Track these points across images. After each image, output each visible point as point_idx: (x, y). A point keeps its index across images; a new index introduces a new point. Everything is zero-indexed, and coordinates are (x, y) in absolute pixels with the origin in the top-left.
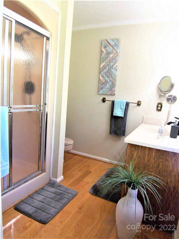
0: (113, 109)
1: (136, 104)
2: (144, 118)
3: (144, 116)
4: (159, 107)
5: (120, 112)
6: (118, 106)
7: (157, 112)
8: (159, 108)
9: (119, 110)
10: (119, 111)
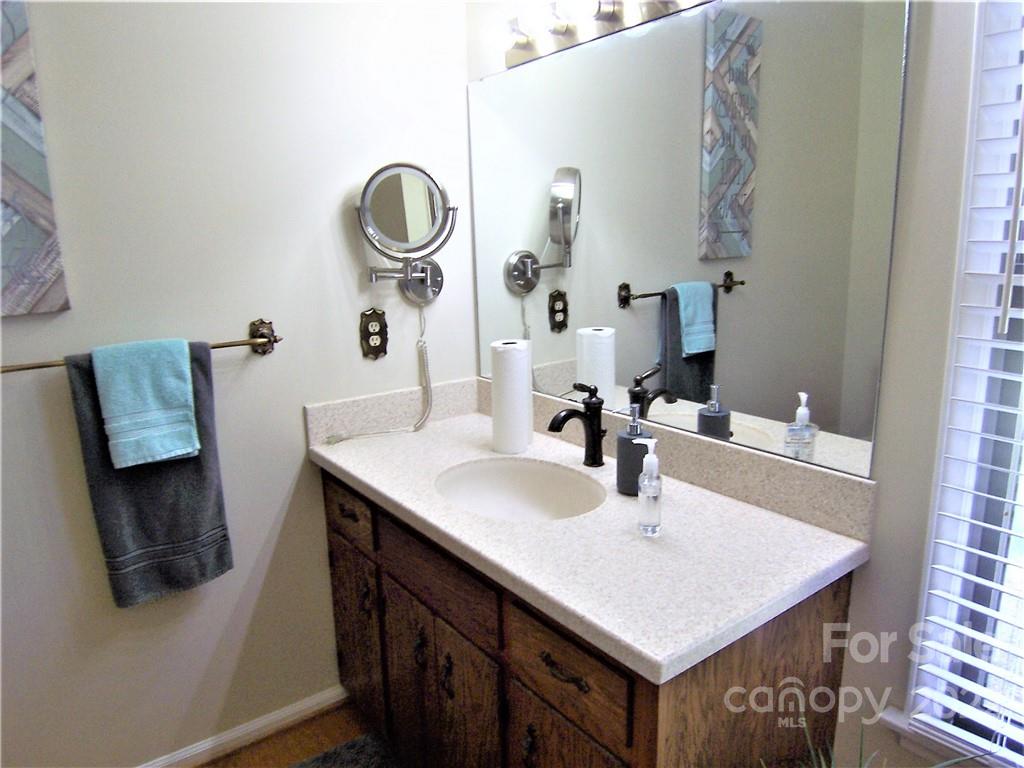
0: (100, 422)
1: (246, 349)
2: (310, 418)
3: (307, 406)
4: (373, 338)
5: (166, 430)
6: (137, 388)
7: (370, 365)
8: (375, 341)
9: (156, 414)
10: (155, 426)
